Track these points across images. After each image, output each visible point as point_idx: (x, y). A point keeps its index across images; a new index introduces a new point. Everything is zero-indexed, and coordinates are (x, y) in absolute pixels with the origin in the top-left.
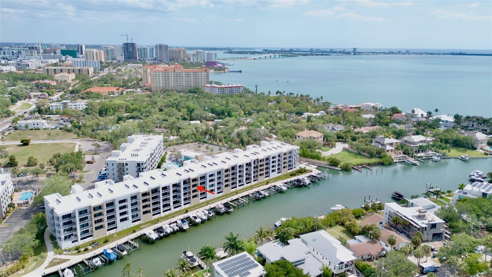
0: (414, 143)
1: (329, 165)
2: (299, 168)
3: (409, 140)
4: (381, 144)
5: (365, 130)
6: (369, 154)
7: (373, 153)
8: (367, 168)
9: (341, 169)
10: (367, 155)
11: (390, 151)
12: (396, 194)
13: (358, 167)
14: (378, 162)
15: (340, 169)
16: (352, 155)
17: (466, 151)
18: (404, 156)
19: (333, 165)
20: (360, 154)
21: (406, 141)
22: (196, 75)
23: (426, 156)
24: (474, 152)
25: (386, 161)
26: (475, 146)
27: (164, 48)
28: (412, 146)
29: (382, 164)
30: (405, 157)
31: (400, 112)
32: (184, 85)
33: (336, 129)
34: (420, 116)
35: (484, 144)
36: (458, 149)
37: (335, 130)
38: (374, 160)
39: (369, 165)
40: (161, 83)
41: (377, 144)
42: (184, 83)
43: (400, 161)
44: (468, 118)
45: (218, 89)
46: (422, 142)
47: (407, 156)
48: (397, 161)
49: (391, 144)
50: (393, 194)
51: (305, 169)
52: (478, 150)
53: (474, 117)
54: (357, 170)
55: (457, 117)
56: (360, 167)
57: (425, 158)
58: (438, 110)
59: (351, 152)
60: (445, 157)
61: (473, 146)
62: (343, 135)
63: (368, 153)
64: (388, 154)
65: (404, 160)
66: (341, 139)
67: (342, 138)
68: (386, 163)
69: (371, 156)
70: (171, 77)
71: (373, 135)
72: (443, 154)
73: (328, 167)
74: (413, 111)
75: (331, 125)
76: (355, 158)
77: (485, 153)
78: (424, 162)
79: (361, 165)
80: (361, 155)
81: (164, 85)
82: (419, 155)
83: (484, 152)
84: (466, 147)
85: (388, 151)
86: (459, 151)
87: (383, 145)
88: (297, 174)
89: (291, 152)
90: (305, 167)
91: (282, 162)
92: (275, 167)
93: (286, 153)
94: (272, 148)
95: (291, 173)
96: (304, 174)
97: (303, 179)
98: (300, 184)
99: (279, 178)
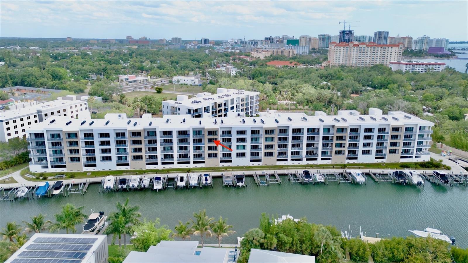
22: (385, 50)
27: (383, 35)
32: (368, 63)
40: (341, 59)
42: (368, 60)
45: (405, 66)
51: (440, 163)
70: (353, 53)
81: (344, 61)
88: (414, 167)
89: (412, 129)
90: (441, 161)
91: (387, 140)
92: (370, 146)
93: (398, 128)
94: (381, 118)
95: (405, 163)
96: (427, 169)
97: (411, 175)
98: (399, 179)
99: (375, 165)
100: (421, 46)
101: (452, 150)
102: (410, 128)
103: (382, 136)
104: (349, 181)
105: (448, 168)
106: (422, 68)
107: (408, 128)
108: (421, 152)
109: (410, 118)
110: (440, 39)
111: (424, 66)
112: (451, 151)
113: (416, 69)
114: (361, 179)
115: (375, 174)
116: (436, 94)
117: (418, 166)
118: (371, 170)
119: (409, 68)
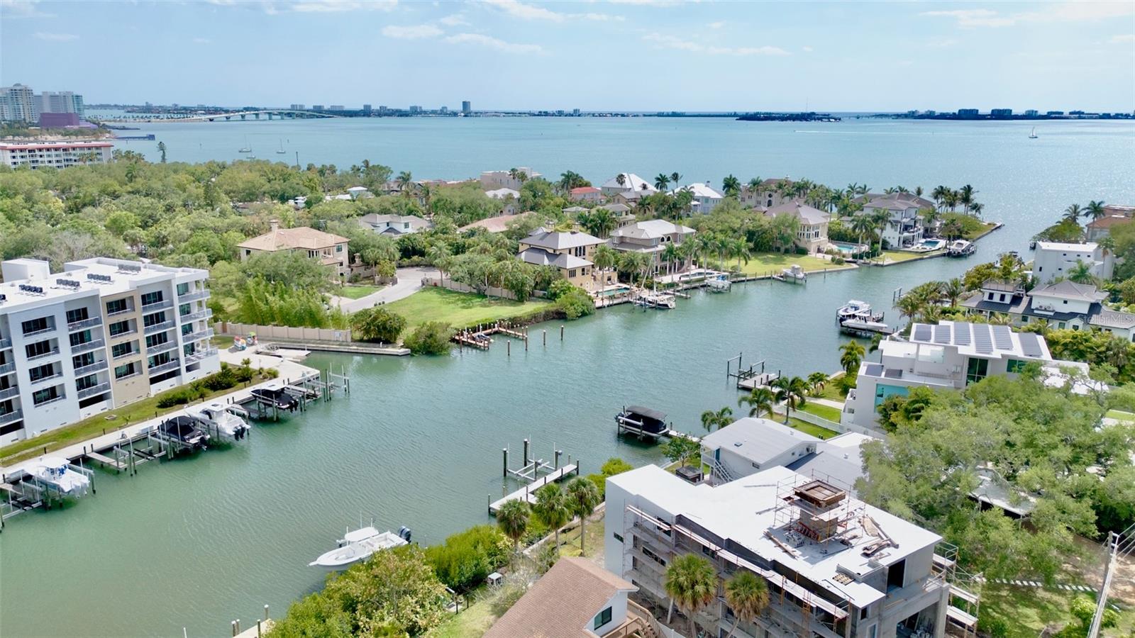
0: (647, 243)
1: (361, 340)
2: (217, 370)
3: (632, 236)
4: (548, 254)
5: (495, 226)
6: (513, 287)
7: (523, 284)
8: (508, 335)
9: (408, 351)
10: (505, 293)
11: (579, 272)
12: (635, 416)
13: (475, 335)
14: (543, 313)
15: (403, 351)
16: (453, 299)
17: (784, 260)
18: (624, 286)
19: (375, 341)
20: (481, 295)
21: (622, 241)
23: (687, 282)
24: (804, 259)
25: (572, 304)
26: (801, 245)
28: (644, 251)
29: (561, 316)
30: (626, 289)
31: (587, 185)
33: (401, 228)
34: (638, 189)
35: (822, 238)
36: (760, 257)
37: (397, 232)
38: (528, 308)
39: (515, 323)
41: (535, 257)
43: (615, 302)
44: (756, 183)
46: (669, 239)
47: (634, 288)
48: (606, 303)
49: (580, 251)
50: (622, 419)
51: (247, 369)
52: (814, 255)
53: (769, 182)
54: (470, 345)
55: (730, 185)
56: (482, 333)
57: (685, 286)
58: (680, 176)
59: (450, 292)
60: (739, 279)
61: (796, 246)
62: (422, 242)
63: (506, 286)
64: (575, 282)
65: (625, 299)
66: (415, 258)
67: (422, 254)
68: (571, 311)
69: (520, 295)
71: (520, 234)
72: (731, 273)
73: (354, 348)
74: (621, 179)
75: (382, 220)
76: (464, 307)
77: (833, 260)
78: (686, 298)
79: (485, 328)
80: (485, 296)
82: (667, 279)
83: (829, 257)
84: (778, 249)
85: (572, 273)
86: (766, 261)
87: (554, 255)
88: (198, 396)
89: (158, 296)
90: (247, 362)
91: (101, 344)
92: (51, 373)
93: (123, 301)
94: (55, 285)
95: (166, 393)
96: (229, 390)
97: (211, 418)
98: (184, 440)
99: (88, 426)
100: (16, 110)
101: (253, 330)
102: (154, 294)
103: (81, 334)
104: (34, 506)
105: (274, 375)
106: (58, 159)
107: (149, 295)
108: (195, 353)
109: (138, 269)
110: (57, 93)
111: (61, 152)
112: (253, 334)
113: (42, 162)
114: (73, 481)
115: (105, 451)
116: (138, 211)
117: (206, 390)
118: (87, 444)
119: (24, 160)
